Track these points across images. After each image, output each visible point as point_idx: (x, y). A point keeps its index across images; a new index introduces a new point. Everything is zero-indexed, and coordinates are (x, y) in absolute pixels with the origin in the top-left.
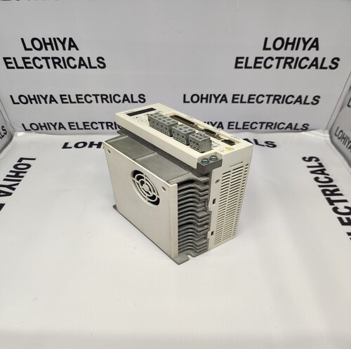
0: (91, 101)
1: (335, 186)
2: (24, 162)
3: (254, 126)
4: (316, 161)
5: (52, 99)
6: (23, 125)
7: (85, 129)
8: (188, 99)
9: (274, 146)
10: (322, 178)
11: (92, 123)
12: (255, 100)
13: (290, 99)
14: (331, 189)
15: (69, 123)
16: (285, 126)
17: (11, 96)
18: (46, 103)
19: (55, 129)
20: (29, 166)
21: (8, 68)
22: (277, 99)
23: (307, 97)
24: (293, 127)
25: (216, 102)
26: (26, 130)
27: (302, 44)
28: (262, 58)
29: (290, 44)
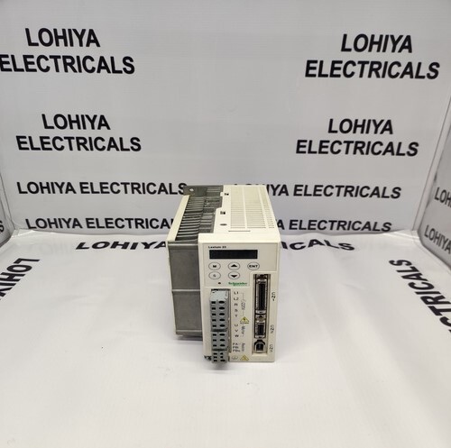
0: (119, 191)
1: (438, 293)
2: (22, 263)
3: (322, 225)
4: (407, 265)
5: (70, 188)
6: (27, 220)
7: (108, 227)
9: (352, 249)
10: (418, 283)
11: (117, 220)
12: (322, 193)
13: (365, 192)
14: (434, 296)
15: (87, 219)
16: (362, 226)
17: (18, 184)
18: (61, 192)
19: (68, 227)
20: (28, 268)
21: (21, 148)
22: (349, 190)
23: (385, 188)
25: (274, 194)
26: (30, 228)
27: (372, 127)
28: (328, 142)
29: (359, 126)
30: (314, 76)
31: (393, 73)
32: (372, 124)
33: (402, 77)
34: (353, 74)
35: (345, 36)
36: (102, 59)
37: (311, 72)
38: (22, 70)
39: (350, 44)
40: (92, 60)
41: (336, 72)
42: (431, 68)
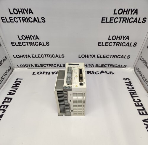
0: (44, 57)
1: (135, 90)
2: (18, 80)
3: (105, 66)
4: (128, 80)
5: (29, 56)
6: (17, 65)
7: (41, 67)
8: (80, 56)
9: (113, 74)
10: (130, 87)
11: (44, 65)
13: (119, 57)
14: (133, 92)
16: (117, 66)
17: (13, 55)
18: (26, 57)
19: (30, 67)
20: (20, 82)
21: (13, 45)
22: (114, 56)
23: (125, 56)
24: (121, 66)
25: (91, 57)
26: (19, 67)
27: (123, 38)
28: (108, 42)
29: (118, 38)
30: (104, 22)
31: (131, 21)
32: (122, 37)
33: (133, 22)
34: (117, 21)
35: (115, 9)
36: (35, 18)
37: (103, 21)
38: (9, 22)
39: (116, 12)
40: (31, 18)
41: (111, 21)
42: (143, 20)
